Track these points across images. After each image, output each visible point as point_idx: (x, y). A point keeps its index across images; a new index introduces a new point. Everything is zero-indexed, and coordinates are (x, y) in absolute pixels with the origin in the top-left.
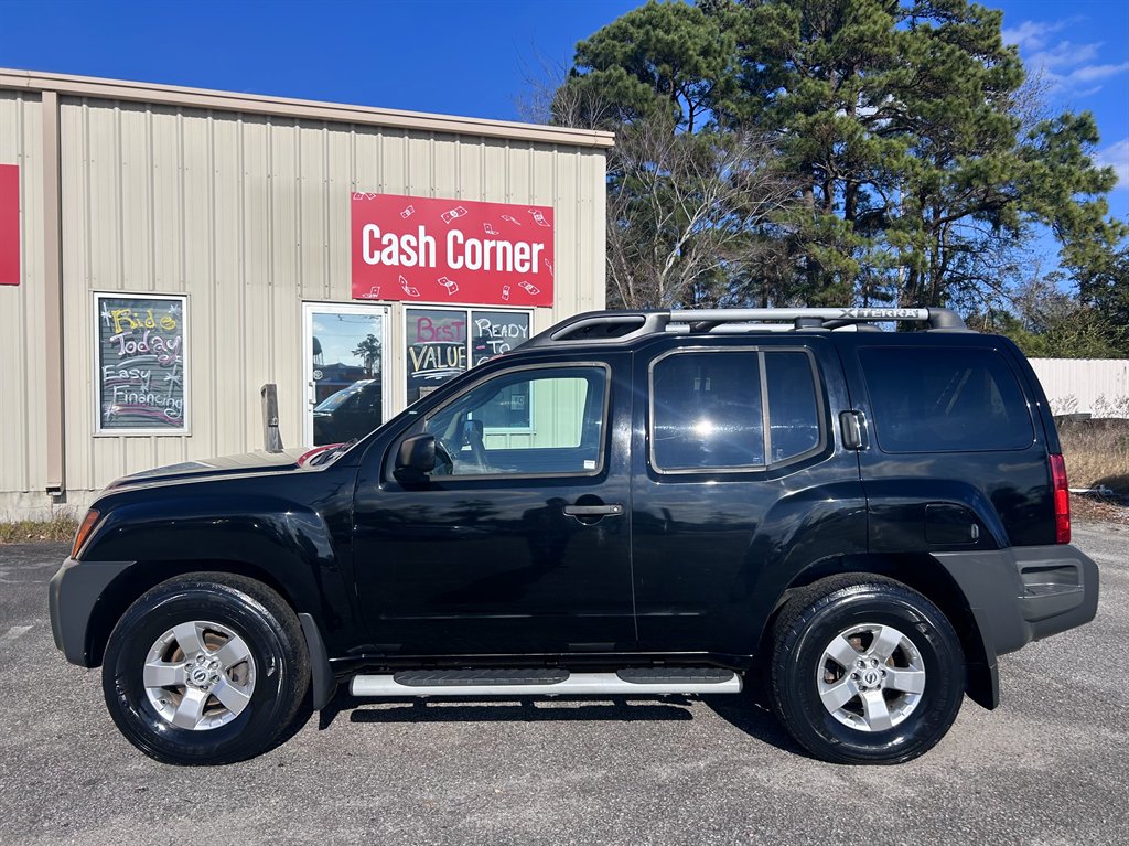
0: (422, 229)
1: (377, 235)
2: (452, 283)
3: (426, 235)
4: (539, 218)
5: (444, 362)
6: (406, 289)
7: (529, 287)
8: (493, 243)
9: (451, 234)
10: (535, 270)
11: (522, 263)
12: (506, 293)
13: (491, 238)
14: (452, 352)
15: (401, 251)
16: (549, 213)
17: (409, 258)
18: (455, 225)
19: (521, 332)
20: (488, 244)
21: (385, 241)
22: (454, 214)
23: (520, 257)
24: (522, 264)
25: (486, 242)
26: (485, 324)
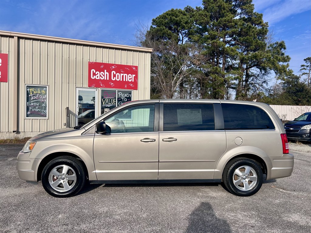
1: (94, 72)
2: (113, 84)
3: (106, 72)
4: (134, 68)
5: (110, 102)
6: (101, 85)
7: (131, 85)
8: (123, 74)
9: (113, 72)
10: (133, 81)
11: (130, 79)
12: (126, 86)
13: (122, 73)
14: (112, 100)
15: (100, 76)
16: (136, 67)
17: (102, 77)
18: (114, 70)
19: (129, 96)
20: (122, 75)
21: (96, 73)
22: (113, 67)
23: (129, 78)
26: (121, 94)
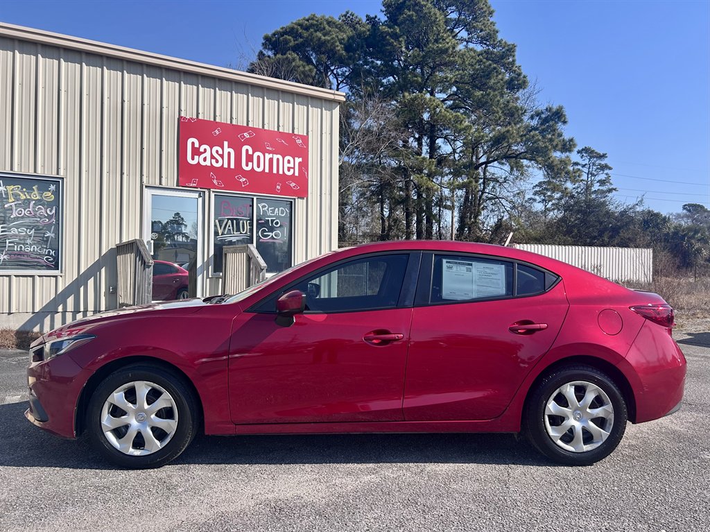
0: (226, 144)
1: (197, 145)
2: (245, 179)
3: (228, 147)
4: (299, 141)
5: (238, 230)
6: (215, 182)
7: (293, 185)
8: (271, 156)
9: (245, 148)
10: (297, 174)
12: (278, 187)
13: (269, 152)
14: (243, 223)
15: (212, 157)
16: (305, 139)
18: (247, 142)
19: (286, 213)
22: (246, 135)
24: (289, 170)
25: (267, 154)
26: (264, 207)
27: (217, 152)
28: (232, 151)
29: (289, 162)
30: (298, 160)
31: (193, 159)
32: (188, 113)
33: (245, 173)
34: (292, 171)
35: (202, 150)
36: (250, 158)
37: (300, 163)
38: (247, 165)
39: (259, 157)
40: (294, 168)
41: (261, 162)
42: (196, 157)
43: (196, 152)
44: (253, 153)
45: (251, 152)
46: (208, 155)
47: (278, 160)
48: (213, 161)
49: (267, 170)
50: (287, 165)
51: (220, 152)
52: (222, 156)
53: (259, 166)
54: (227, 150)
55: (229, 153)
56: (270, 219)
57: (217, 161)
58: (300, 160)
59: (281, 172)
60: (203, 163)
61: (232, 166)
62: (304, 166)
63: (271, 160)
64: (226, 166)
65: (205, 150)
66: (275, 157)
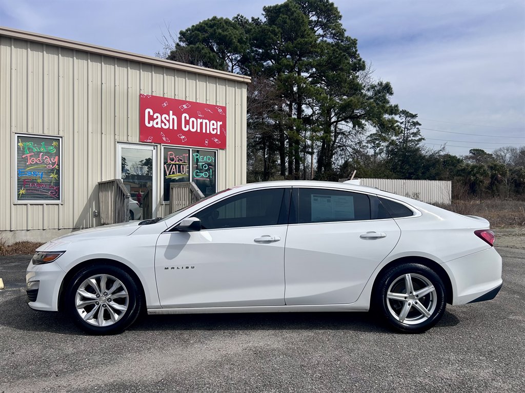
0: (171, 112)
1: (151, 114)
2: (184, 137)
4: (220, 110)
5: (179, 172)
6: (164, 139)
7: (216, 140)
8: (201, 120)
9: (184, 115)
10: (219, 133)
12: (206, 142)
13: (200, 118)
14: (183, 167)
15: (162, 122)
16: (224, 109)
18: (185, 111)
19: (212, 160)
22: (185, 106)
24: (213, 131)
25: (198, 120)
26: (197, 155)
27: (165, 118)
28: (175, 118)
29: (213, 125)
30: (220, 123)
31: (149, 123)
32: (147, 92)
33: (184, 133)
34: (215, 130)
35: (155, 117)
36: (187, 122)
37: (221, 125)
38: (185, 127)
39: (193, 121)
40: (217, 129)
41: (195, 125)
42: (151, 122)
43: (151, 118)
44: (190, 119)
45: (188, 118)
46: (159, 120)
47: (206, 123)
48: (163, 124)
49: (199, 131)
50: (213, 127)
51: (168, 118)
52: (168, 121)
53: (193, 128)
54: (172, 116)
55: (173, 119)
56: (201, 164)
57: (165, 125)
58: (221, 123)
59: (208, 132)
60: (156, 126)
61: (176, 128)
62: (223, 127)
63: (201, 123)
64: (171, 128)
65: (157, 117)
66: (204, 121)
